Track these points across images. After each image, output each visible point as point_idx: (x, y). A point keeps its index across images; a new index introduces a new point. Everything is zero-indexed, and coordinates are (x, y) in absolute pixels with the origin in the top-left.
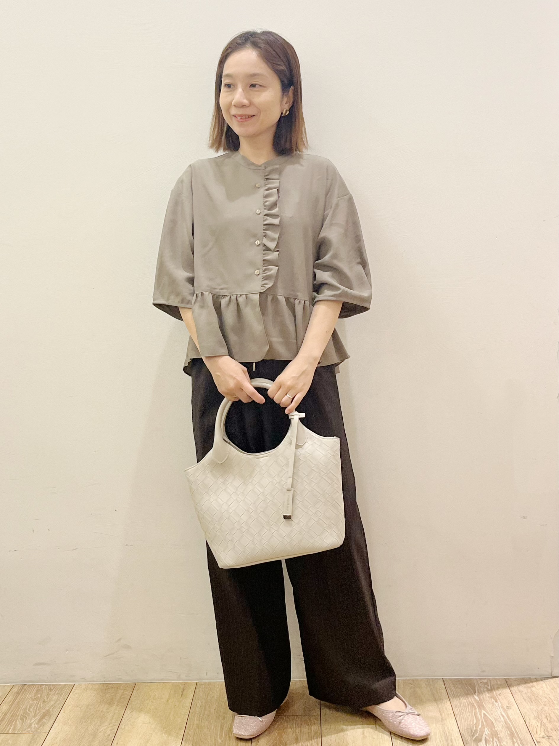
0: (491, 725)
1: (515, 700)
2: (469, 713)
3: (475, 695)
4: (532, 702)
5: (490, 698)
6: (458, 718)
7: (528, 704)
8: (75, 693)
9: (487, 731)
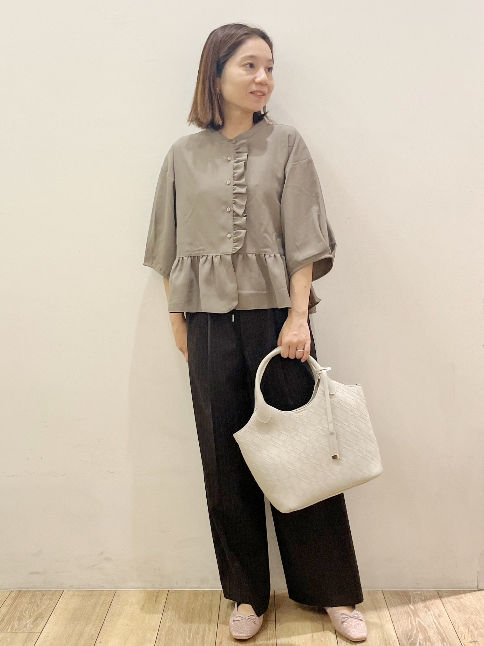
0: (425, 631)
1: (445, 609)
2: (405, 620)
3: (410, 604)
4: (460, 611)
5: (424, 608)
6: (396, 624)
7: (456, 613)
8: (64, 598)
9: (421, 636)
